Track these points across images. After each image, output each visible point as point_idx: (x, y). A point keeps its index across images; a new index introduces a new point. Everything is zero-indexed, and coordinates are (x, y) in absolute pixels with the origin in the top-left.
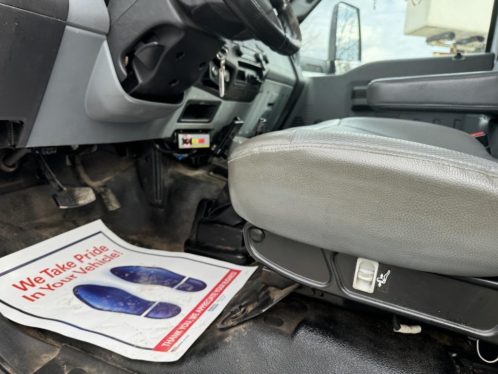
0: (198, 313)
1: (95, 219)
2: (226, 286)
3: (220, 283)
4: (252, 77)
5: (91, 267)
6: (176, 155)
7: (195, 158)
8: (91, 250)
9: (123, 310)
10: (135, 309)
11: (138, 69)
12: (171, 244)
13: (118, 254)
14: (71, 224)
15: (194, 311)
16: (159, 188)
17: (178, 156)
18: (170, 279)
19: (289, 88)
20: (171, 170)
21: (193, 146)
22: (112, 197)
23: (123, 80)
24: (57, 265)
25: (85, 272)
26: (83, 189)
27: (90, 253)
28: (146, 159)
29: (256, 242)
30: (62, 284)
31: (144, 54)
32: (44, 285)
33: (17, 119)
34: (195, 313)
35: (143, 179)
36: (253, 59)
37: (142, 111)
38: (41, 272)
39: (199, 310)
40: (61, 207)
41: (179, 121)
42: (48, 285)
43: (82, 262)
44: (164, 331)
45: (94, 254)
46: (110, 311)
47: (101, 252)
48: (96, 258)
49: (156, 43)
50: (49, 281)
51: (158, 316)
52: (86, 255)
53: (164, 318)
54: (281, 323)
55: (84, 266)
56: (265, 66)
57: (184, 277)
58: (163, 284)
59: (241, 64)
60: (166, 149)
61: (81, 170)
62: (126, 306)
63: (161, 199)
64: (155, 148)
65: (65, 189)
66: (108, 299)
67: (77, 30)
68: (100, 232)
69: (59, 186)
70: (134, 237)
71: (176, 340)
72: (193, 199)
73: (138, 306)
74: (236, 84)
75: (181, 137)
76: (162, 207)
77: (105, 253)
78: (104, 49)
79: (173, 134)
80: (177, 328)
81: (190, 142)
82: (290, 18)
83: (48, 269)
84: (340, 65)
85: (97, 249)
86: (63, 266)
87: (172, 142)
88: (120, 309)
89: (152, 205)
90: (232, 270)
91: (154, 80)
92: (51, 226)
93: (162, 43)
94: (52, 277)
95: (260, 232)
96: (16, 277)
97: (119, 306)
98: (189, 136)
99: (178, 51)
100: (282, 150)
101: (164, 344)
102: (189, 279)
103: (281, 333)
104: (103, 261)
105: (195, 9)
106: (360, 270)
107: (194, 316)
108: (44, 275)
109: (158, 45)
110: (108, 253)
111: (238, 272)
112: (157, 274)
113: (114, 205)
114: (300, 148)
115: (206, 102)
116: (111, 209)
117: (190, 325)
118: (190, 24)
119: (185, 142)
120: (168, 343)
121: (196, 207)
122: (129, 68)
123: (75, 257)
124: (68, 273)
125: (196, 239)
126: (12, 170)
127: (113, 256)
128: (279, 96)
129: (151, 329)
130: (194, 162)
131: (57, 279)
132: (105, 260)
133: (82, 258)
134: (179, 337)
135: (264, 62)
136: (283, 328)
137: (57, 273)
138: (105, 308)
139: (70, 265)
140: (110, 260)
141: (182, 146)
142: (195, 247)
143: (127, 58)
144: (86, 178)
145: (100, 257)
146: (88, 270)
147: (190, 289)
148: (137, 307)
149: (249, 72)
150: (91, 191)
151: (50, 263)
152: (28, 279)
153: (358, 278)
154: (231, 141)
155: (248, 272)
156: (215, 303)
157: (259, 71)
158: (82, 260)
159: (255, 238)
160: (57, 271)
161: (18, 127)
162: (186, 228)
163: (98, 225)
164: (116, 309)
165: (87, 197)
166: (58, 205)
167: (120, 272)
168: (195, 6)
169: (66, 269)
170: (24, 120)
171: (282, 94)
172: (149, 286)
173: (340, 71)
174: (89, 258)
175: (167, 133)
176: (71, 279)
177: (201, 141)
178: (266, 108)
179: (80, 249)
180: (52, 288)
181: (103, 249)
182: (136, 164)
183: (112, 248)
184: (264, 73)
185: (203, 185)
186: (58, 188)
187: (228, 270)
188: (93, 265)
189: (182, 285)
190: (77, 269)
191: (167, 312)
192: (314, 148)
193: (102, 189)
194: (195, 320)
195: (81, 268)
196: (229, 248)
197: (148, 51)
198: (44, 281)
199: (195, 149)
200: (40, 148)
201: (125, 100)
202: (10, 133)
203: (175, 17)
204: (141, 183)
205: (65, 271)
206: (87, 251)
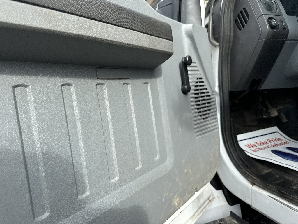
13: (288, 143)
22: (283, 116)
24: (260, 142)
30: (265, 149)
32: (257, 148)
40: (264, 117)
45: (276, 140)
46: (292, 161)
47: (279, 140)
66: (289, 157)
67: (289, 42)
68: (277, 132)
83: (257, 142)
86: (263, 143)
104: (281, 144)
110: (283, 142)
116: (283, 121)
133: (270, 141)
137: (261, 145)
139: (266, 143)
146: (275, 146)
150: (276, 111)
161: (259, 81)
165: (274, 113)
167: (291, 149)
170: (262, 78)
174: (274, 142)
176: (268, 148)
179: (268, 137)
186: (261, 109)
195: (271, 145)
200: (262, 90)
206: (272, 139)
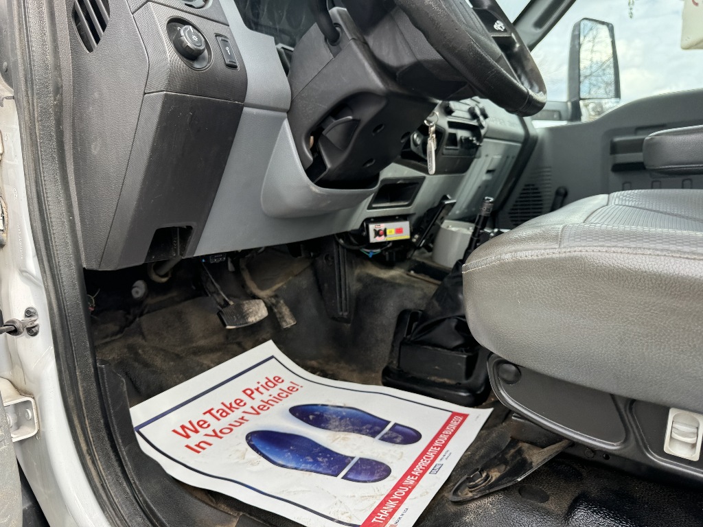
0: (415, 476)
1: (265, 341)
2: (450, 437)
3: (440, 432)
4: (467, 139)
5: (265, 406)
6: (365, 251)
7: (389, 253)
8: (263, 382)
9: (313, 468)
10: (329, 467)
11: (325, 150)
12: (362, 372)
13: (297, 387)
14: (235, 347)
15: (409, 472)
16: (343, 296)
17: (368, 253)
18: (370, 425)
19: (516, 146)
20: (357, 271)
21: (388, 239)
22: (286, 311)
23: (308, 166)
24: (223, 403)
25: (258, 413)
26: (253, 302)
27: (262, 386)
28: (326, 259)
29: (507, 382)
30: (231, 430)
31: (334, 132)
32: (209, 431)
33: (183, 224)
34: (412, 475)
35: (323, 285)
36: (467, 115)
37: (329, 202)
38: (204, 414)
39: (417, 471)
40: (228, 327)
41: (370, 207)
42: (214, 431)
43: (253, 399)
44: (372, 501)
45: (266, 387)
46: (296, 469)
47: (275, 385)
48: (269, 393)
49: (350, 117)
50: (216, 425)
51: (360, 478)
52: (257, 389)
53: (369, 481)
54: (545, 498)
55: (256, 404)
56: (484, 123)
57: (388, 422)
58: (360, 432)
59: (451, 125)
60: (351, 243)
61: (247, 276)
62: (316, 462)
63: (346, 311)
64: (338, 244)
65: (231, 303)
66: (291, 451)
67: (255, 111)
68: (272, 357)
69: (224, 300)
70: (314, 363)
71: (391, 514)
72: (390, 310)
73: (332, 463)
74: (445, 151)
75: (372, 227)
76: (347, 321)
77: (280, 386)
78: (284, 129)
79: (362, 224)
80: (389, 496)
81: (385, 233)
82: (525, 63)
83: (212, 409)
84: (586, 106)
85: (270, 381)
86: (231, 404)
87: (361, 236)
88: (308, 466)
89: (334, 318)
90: (454, 414)
91: (346, 162)
92: (212, 350)
93: (358, 117)
94: (219, 419)
95: (513, 368)
96: (176, 419)
97: (306, 463)
98: (383, 226)
99: (377, 124)
100: (547, 256)
101: (374, 520)
102: (396, 424)
103: (548, 513)
104: (279, 397)
105: (401, 70)
106: (674, 425)
107: (410, 481)
108: (208, 418)
109: (353, 120)
110: (284, 386)
111: (465, 416)
112: (351, 417)
113: (289, 321)
114: (575, 254)
115: (405, 179)
116: (285, 325)
117: (408, 493)
118: (394, 88)
119: (377, 233)
120: (380, 518)
121: (394, 321)
122: (314, 150)
123: (244, 391)
124: (237, 414)
125: (398, 367)
126: (164, 280)
127: (291, 390)
128: (501, 159)
129: (354, 496)
130: (387, 259)
131: (225, 422)
132: (281, 395)
133: (253, 393)
134: (395, 510)
135: (481, 118)
136: (550, 505)
137: (224, 414)
138: (289, 465)
139: (239, 402)
140: (287, 396)
141: (373, 239)
142: (397, 378)
143: (312, 138)
144: (253, 287)
145: (275, 392)
146: (262, 409)
147: (398, 440)
148: (330, 464)
149: (462, 134)
150: (262, 304)
151: (214, 401)
152: (190, 422)
153: (671, 437)
154: (439, 228)
155: (478, 417)
156: (437, 462)
157: (475, 130)
158: (253, 396)
159: (505, 376)
160: (224, 411)
161: (185, 234)
162: (382, 352)
163: (269, 348)
164: (303, 466)
165: (258, 312)
166: (225, 325)
167: (301, 413)
168: (402, 67)
169: (234, 409)
170: (194, 224)
171: (506, 156)
172: (342, 435)
173: (587, 116)
174: (262, 393)
175: (355, 224)
176: (241, 423)
177: (399, 231)
178: (485, 177)
179: (249, 381)
180: (220, 434)
181: (278, 380)
182: (313, 266)
183: (288, 379)
184: (483, 132)
185: (402, 290)
186: (222, 303)
187: (449, 414)
188: (267, 403)
189: (386, 434)
190: (247, 408)
191: (372, 474)
192: (596, 254)
193: (274, 301)
194: (413, 487)
195: (252, 407)
196: (447, 381)
197: (340, 129)
198: (209, 426)
199: (389, 242)
200: (207, 257)
201: (311, 191)
202: (176, 240)
203: (375, 82)
204: (320, 290)
205: (233, 411)
206: (258, 383)
